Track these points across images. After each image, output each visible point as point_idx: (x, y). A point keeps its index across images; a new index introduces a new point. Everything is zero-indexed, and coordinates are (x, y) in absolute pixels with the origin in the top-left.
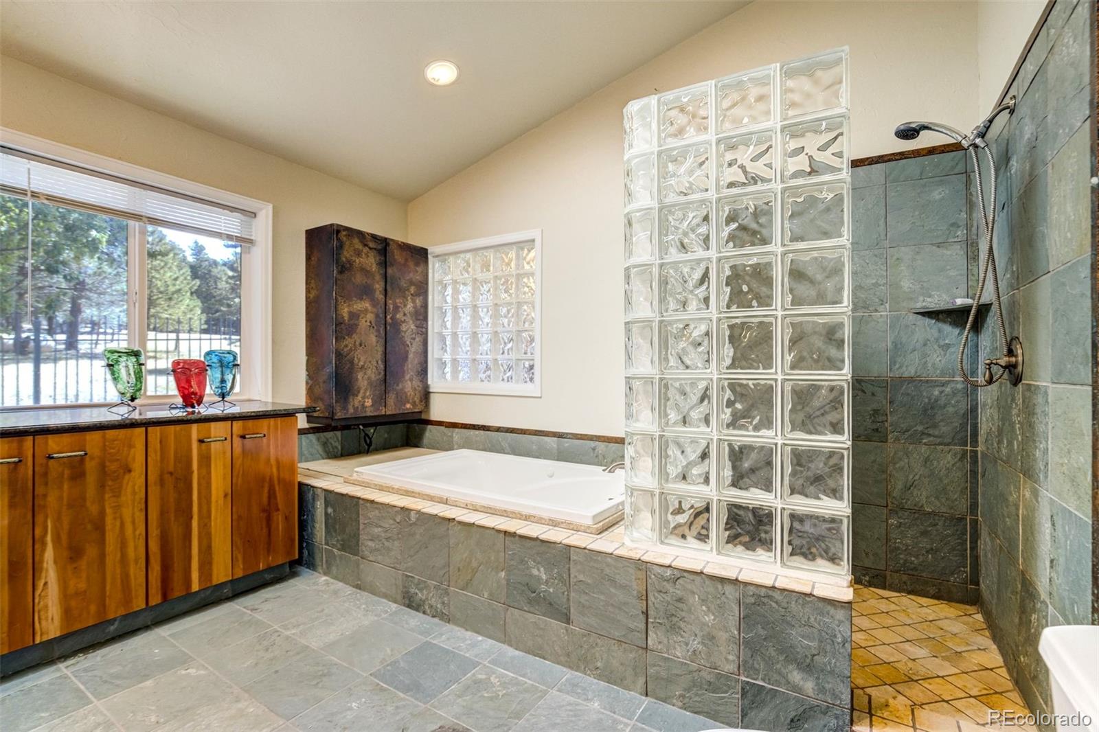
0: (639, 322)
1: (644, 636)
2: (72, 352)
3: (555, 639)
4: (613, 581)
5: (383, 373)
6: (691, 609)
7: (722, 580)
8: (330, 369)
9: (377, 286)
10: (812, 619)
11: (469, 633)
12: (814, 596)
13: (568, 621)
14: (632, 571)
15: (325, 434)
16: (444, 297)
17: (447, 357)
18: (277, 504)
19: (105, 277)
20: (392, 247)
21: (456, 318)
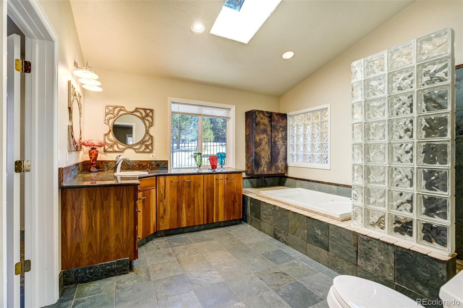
0: (357, 144)
1: (356, 260)
2: (178, 150)
3: (323, 256)
4: (344, 238)
5: (270, 159)
6: (374, 253)
7: (387, 244)
8: (253, 158)
9: (269, 129)
10: (427, 265)
11: (294, 250)
12: (428, 256)
13: (328, 250)
14: (351, 235)
15: (251, 179)
16: (294, 131)
17: (295, 153)
18: (236, 200)
19: (187, 126)
20: (274, 115)
21: (298, 139)
